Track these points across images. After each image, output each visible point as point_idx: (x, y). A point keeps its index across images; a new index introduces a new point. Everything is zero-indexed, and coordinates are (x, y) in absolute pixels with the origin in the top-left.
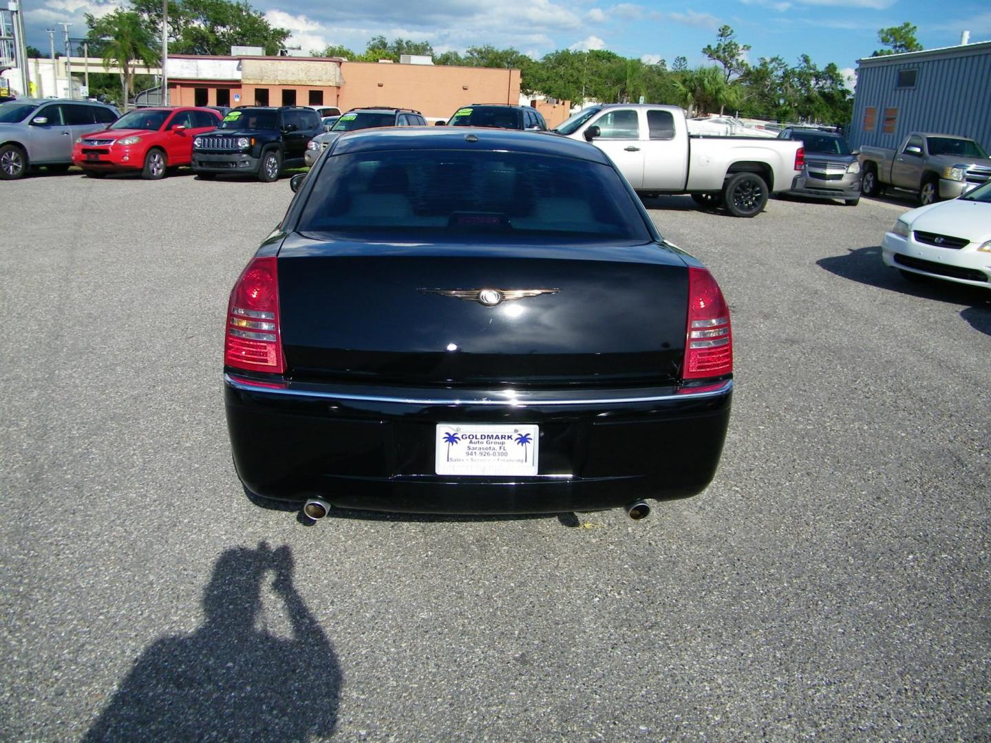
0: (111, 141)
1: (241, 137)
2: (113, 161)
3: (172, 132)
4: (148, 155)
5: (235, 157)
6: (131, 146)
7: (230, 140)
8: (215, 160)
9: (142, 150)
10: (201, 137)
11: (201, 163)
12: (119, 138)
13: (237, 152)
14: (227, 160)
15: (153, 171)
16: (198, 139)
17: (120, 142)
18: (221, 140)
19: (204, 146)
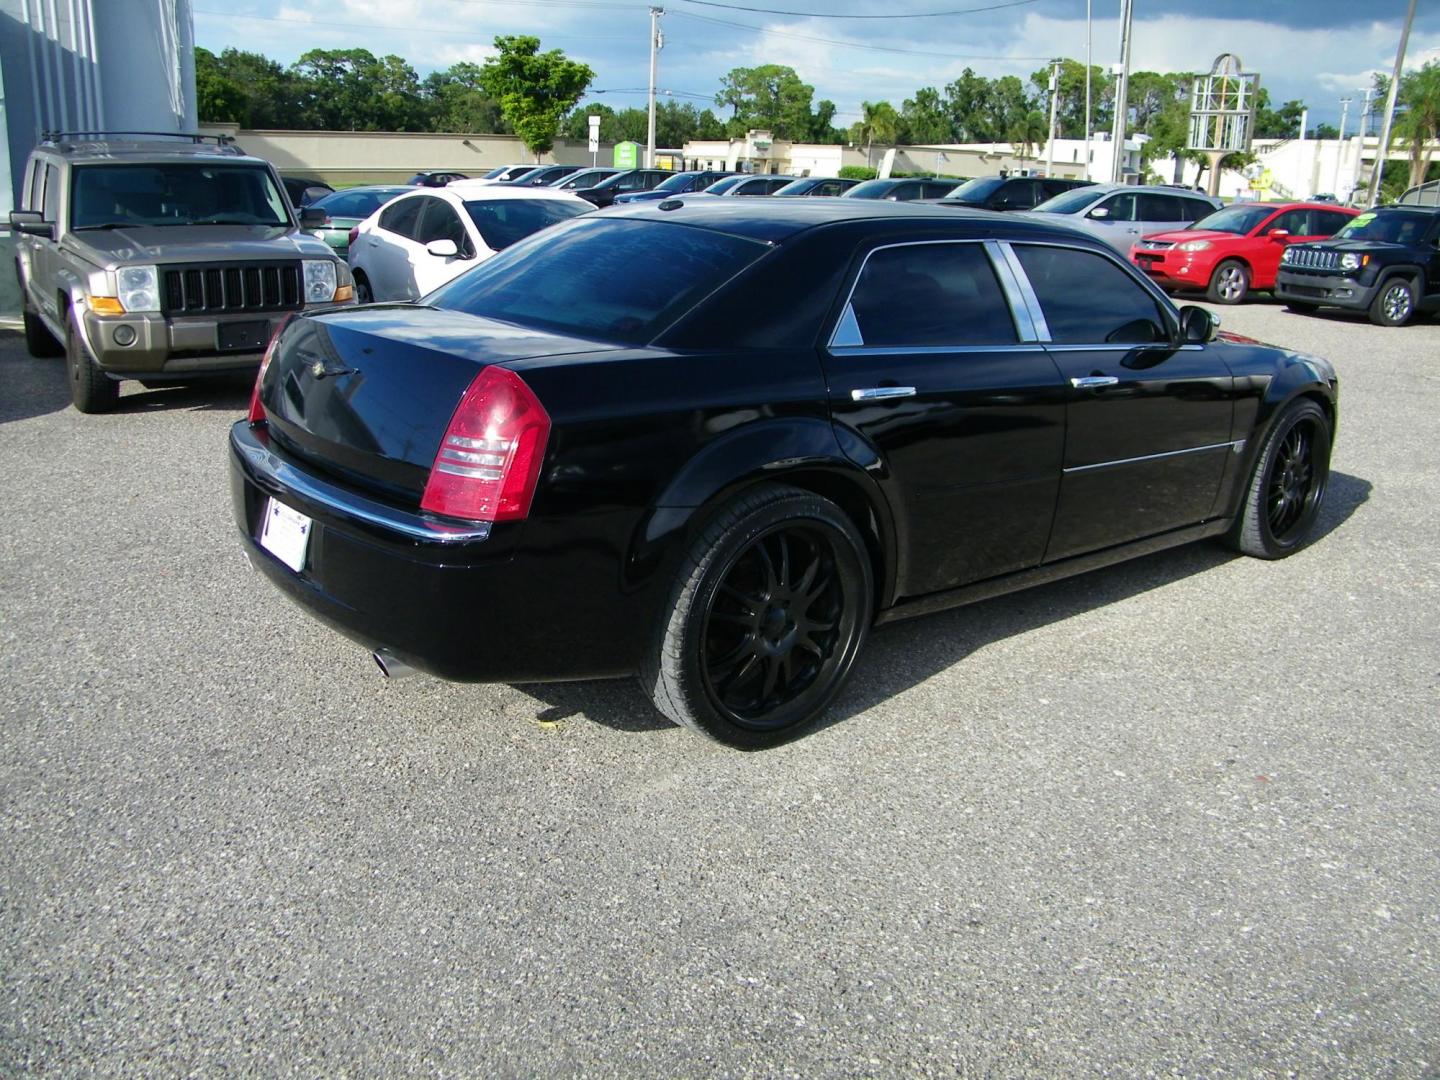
0: (1171, 244)
1: (1348, 251)
2: (1166, 272)
3: (1268, 239)
4: (1220, 267)
5: (1331, 282)
6: (1197, 254)
7: (1330, 255)
8: (1302, 283)
9: (1209, 262)
10: (1294, 248)
11: (1284, 287)
12: (1182, 241)
13: (1339, 274)
14: (1317, 285)
15: (1224, 292)
16: (1289, 251)
17: (1183, 247)
18: (1317, 254)
19: (1293, 261)
